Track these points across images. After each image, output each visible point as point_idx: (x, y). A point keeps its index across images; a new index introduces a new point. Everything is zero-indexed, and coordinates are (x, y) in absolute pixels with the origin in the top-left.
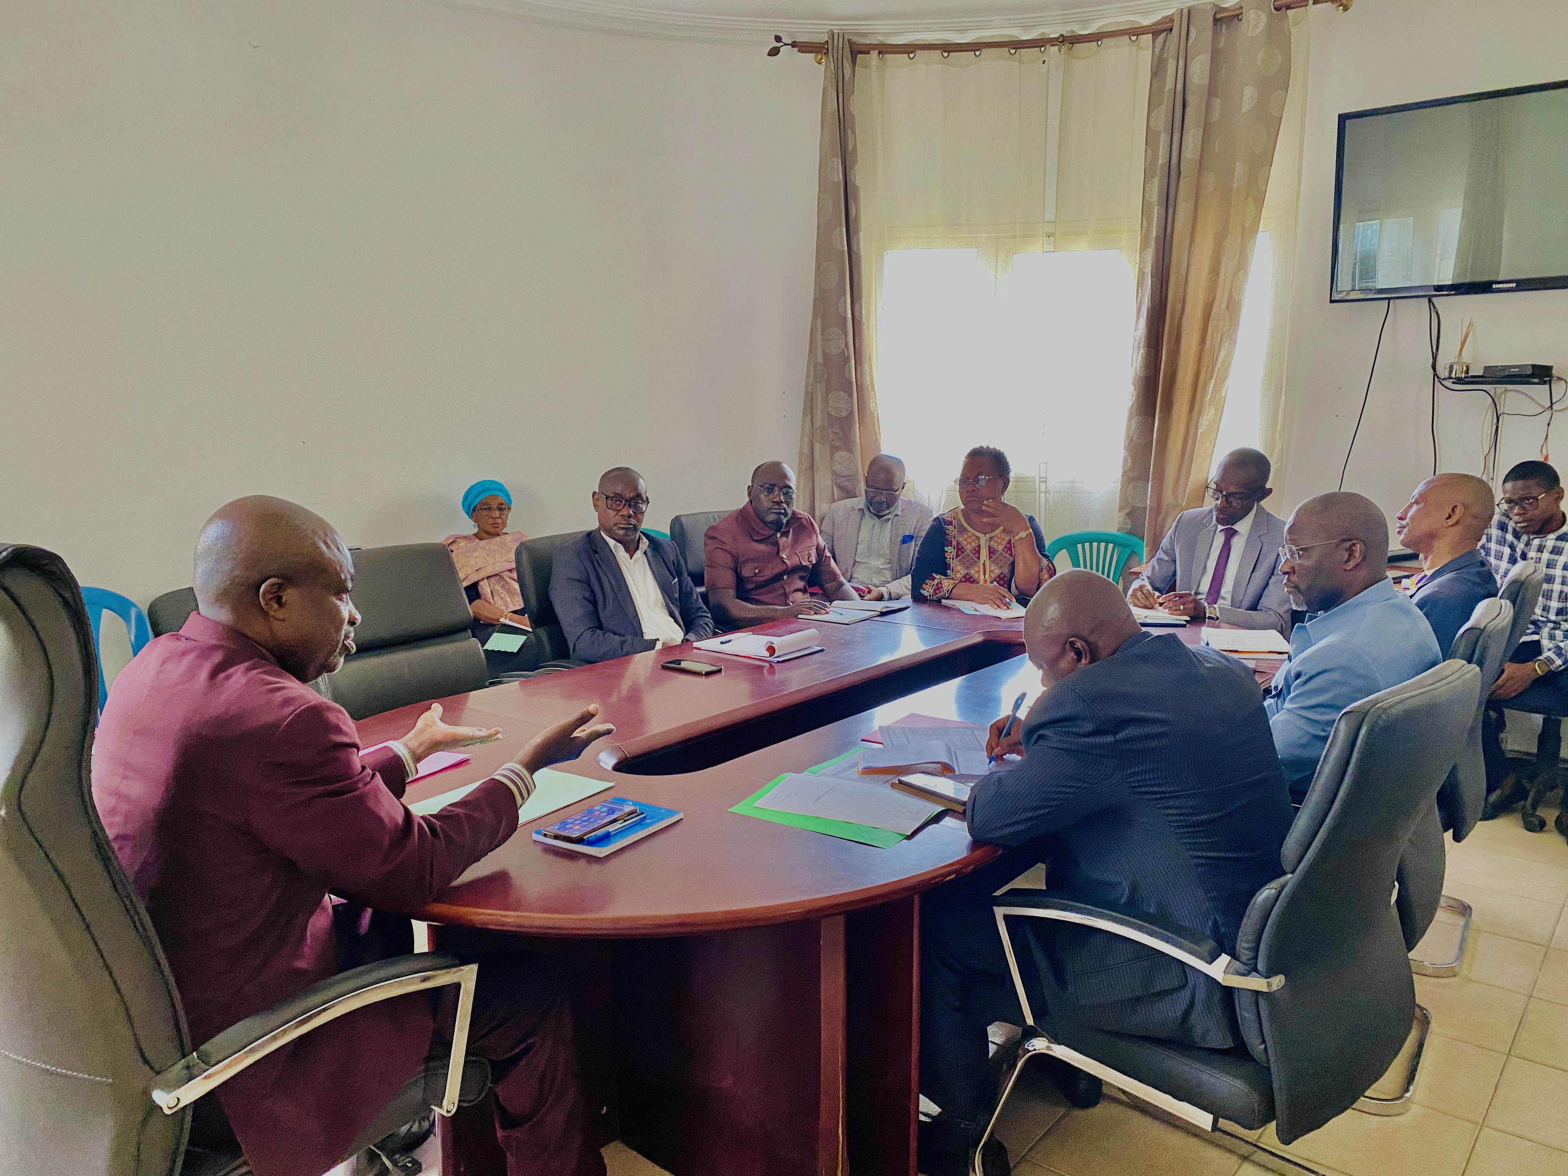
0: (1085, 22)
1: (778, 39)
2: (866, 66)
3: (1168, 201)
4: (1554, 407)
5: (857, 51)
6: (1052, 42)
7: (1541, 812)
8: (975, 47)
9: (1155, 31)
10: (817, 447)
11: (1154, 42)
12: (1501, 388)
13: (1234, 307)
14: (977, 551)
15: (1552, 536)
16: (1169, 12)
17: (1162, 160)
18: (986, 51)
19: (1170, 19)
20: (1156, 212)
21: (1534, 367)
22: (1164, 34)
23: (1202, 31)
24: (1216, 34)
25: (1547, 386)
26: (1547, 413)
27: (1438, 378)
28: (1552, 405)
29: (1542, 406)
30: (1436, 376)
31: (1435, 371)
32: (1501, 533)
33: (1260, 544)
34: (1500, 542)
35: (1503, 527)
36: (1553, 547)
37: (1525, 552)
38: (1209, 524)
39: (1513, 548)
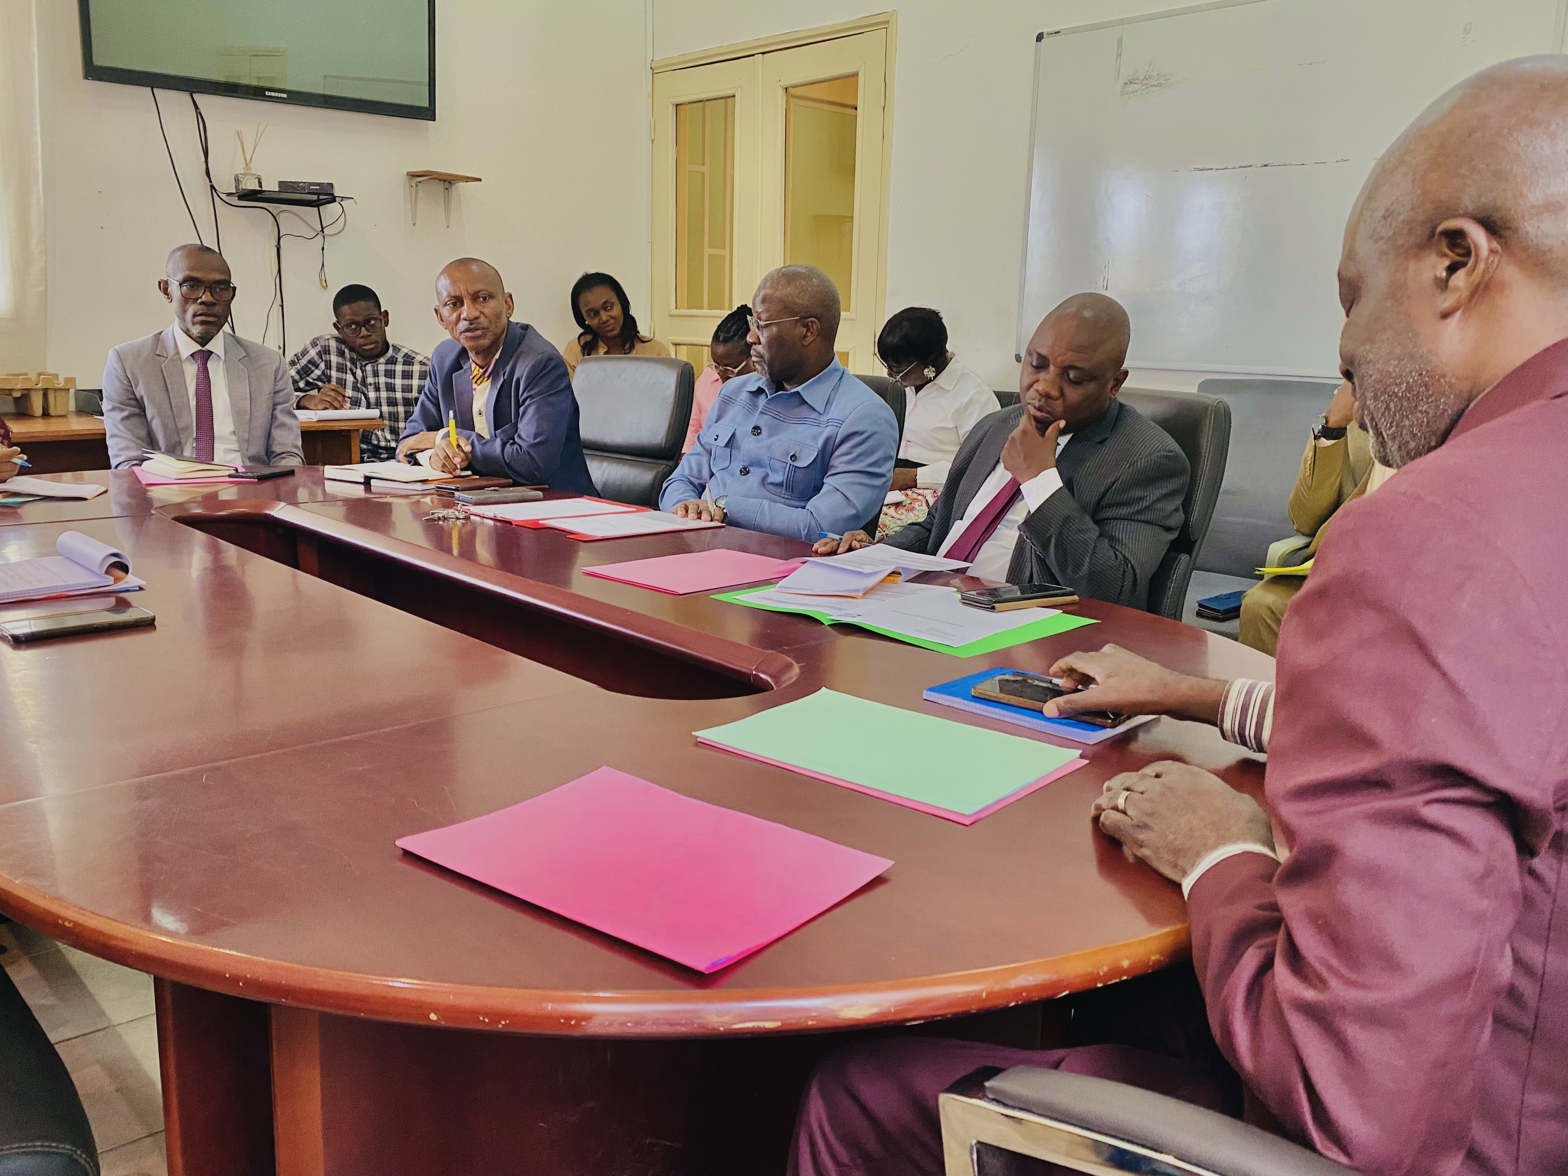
4: (327, 231)
15: (381, 361)
25: (317, 209)
26: (320, 237)
27: (215, 190)
28: (323, 229)
29: (314, 229)
30: (212, 187)
31: (211, 181)
32: (341, 360)
33: (246, 370)
34: (341, 369)
35: (341, 354)
36: (386, 371)
37: (364, 378)
38: (167, 354)
39: (354, 374)
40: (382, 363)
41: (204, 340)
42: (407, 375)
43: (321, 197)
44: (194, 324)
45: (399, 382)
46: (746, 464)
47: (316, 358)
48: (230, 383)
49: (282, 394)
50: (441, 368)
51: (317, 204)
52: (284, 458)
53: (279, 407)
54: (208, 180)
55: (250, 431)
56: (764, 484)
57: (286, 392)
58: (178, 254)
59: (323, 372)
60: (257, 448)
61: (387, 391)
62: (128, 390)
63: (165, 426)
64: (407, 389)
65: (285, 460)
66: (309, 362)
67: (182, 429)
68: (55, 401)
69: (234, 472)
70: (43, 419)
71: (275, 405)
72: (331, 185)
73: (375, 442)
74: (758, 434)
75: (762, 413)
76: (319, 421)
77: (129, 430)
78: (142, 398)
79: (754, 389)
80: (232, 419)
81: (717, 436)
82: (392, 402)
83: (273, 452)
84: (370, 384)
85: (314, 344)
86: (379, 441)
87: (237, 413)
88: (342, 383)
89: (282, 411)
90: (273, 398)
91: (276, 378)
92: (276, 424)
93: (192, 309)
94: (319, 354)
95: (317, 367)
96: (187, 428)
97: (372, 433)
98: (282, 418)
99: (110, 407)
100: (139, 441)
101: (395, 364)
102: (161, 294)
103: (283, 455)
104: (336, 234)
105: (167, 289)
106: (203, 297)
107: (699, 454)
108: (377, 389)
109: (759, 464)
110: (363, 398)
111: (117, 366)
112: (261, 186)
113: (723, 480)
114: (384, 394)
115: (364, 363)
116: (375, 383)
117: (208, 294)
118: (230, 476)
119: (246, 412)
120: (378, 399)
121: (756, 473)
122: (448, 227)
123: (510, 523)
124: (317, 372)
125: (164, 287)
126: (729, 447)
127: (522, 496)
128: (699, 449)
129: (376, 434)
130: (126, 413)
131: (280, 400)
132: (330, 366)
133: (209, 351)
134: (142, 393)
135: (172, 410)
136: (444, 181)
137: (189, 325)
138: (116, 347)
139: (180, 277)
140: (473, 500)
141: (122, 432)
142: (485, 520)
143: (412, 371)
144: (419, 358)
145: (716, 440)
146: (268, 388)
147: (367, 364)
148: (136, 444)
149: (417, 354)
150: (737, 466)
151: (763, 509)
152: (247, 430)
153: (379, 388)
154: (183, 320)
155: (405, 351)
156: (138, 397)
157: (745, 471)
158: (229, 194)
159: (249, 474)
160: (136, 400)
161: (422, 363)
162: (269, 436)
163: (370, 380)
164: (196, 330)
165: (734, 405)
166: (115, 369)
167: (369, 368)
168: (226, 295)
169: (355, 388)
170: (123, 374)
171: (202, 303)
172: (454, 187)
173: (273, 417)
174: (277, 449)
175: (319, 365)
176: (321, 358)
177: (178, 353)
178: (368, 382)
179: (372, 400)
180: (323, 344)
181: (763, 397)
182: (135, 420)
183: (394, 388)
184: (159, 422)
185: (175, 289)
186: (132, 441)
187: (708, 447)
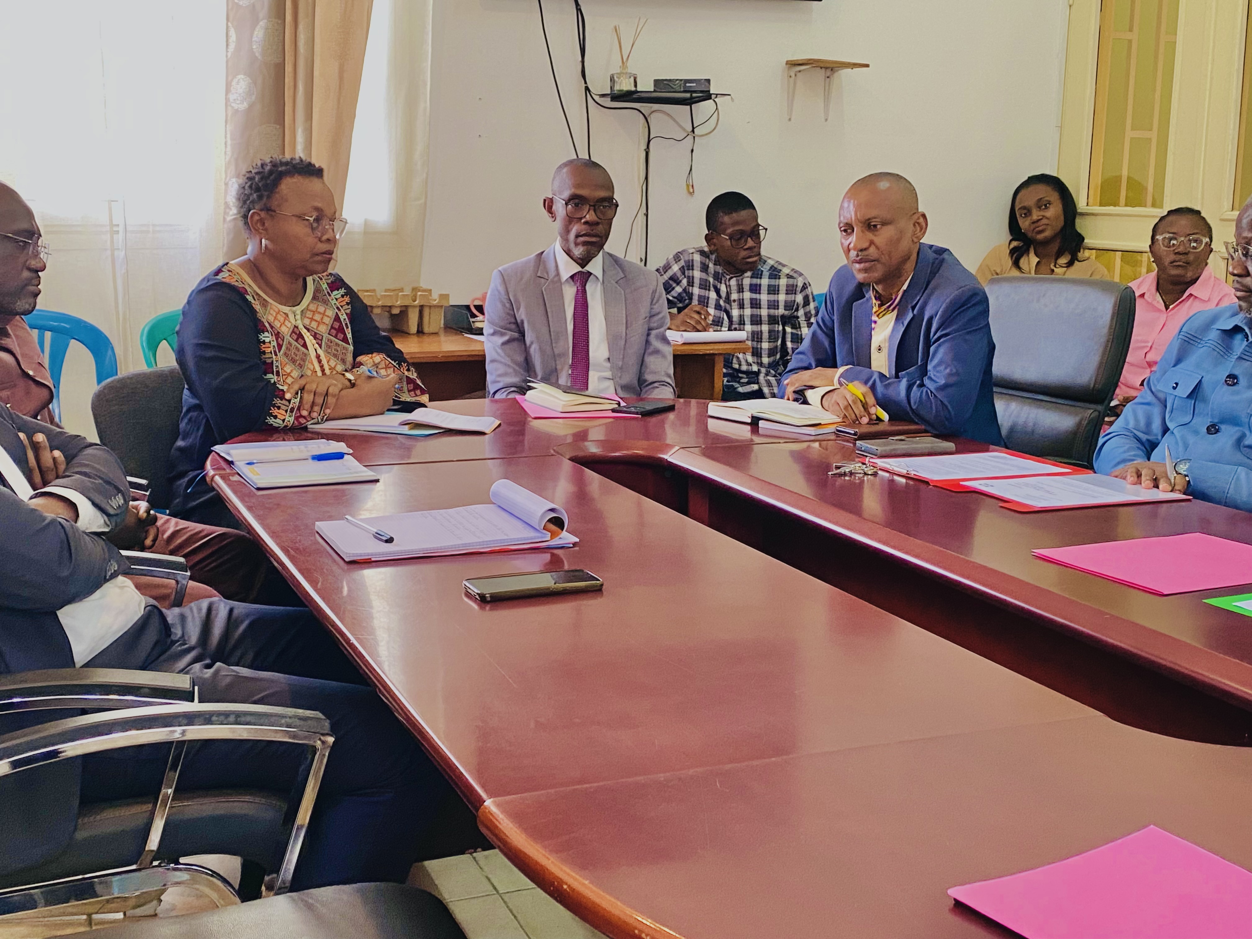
4: (696, 131)
25: (689, 107)
26: (690, 138)
27: (589, 91)
28: (693, 128)
29: (684, 130)
30: (587, 89)
31: (586, 83)
32: (704, 276)
33: (623, 292)
34: (704, 285)
35: (704, 268)
36: (751, 285)
37: (728, 294)
38: (547, 273)
39: (718, 291)
40: (748, 277)
41: (583, 261)
42: (773, 290)
43: (694, 95)
44: (576, 244)
45: (764, 297)
46: (1216, 421)
47: (679, 274)
48: (607, 304)
49: (656, 318)
50: (840, 296)
51: (689, 102)
52: (657, 387)
53: (654, 332)
54: (583, 82)
55: (623, 358)
56: (1239, 446)
57: (660, 316)
58: (565, 170)
59: (684, 290)
60: (629, 377)
61: (751, 308)
62: (508, 314)
63: (542, 350)
64: (773, 305)
65: (657, 390)
66: (671, 278)
67: (559, 355)
68: (430, 318)
69: (617, 406)
70: (418, 336)
71: (650, 329)
72: (708, 81)
73: (736, 366)
74: (1234, 384)
75: (1240, 358)
76: (684, 344)
77: (508, 356)
78: (522, 322)
79: (1229, 327)
80: (606, 345)
81: (1177, 384)
82: (756, 320)
83: (645, 381)
84: (734, 301)
85: (677, 258)
86: (740, 365)
87: (613, 340)
88: (704, 302)
89: (657, 337)
90: (649, 321)
91: (652, 302)
92: (651, 349)
93: (575, 229)
94: (682, 269)
95: (678, 283)
96: (563, 355)
97: (733, 356)
98: (656, 344)
99: (492, 331)
100: (517, 368)
101: (761, 278)
102: (545, 212)
103: (656, 385)
104: (706, 134)
105: (551, 207)
106: (587, 216)
107: (1148, 404)
108: (741, 306)
109: (1233, 421)
110: (725, 317)
111: (501, 289)
112: (636, 86)
113: (1183, 437)
114: (748, 312)
115: (728, 277)
116: (740, 299)
117: (592, 212)
118: (613, 411)
119: (621, 337)
120: (741, 317)
121: (1228, 434)
122: (826, 120)
123: (926, 482)
124: (679, 289)
125: (549, 205)
126: (1192, 398)
127: (932, 448)
128: (1150, 398)
129: (738, 358)
130: (506, 338)
131: (655, 325)
132: (693, 283)
133: (589, 272)
134: (523, 317)
135: (551, 335)
136: (826, 68)
137: (572, 246)
138: (500, 268)
139: (566, 194)
140: (879, 452)
141: (501, 356)
142: (896, 478)
143: (778, 285)
144: (786, 271)
145: (1174, 388)
146: (644, 311)
147: (732, 278)
148: (514, 370)
149: (784, 266)
150: (1202, 423)
151: (1238, 479)
152: (621, 357)
153: (743, 305)
154: (565, 240)
155: (771, 262)
156: (519, 321)
157: (1213, 429)
158: (603, 96)
159: (633, 409)
160: (516, 323)
161: (789, 276)
162: (642, 363)
163: (734, 296)
164: (578, 251)
165: (1200, 346)
166: (499, 292)
167: (733, 282)
168: (610, 212)
169: (718, 307)
170: (506, 297)
171: (586, 223)
172: (836, 75)
173: (647, 342)
174: (649, 378)
175: (681, 281)
176: (684, 273)
177: (558, 274)
178: (732, 299)
179: (735, 319)
180: (687, 259)
181: (1239, 337)
182: (515, 345)
183: (760, 304)
184: (538, 348)
185: (560, 207)
186: (509, 366)
187: (1161, 396)
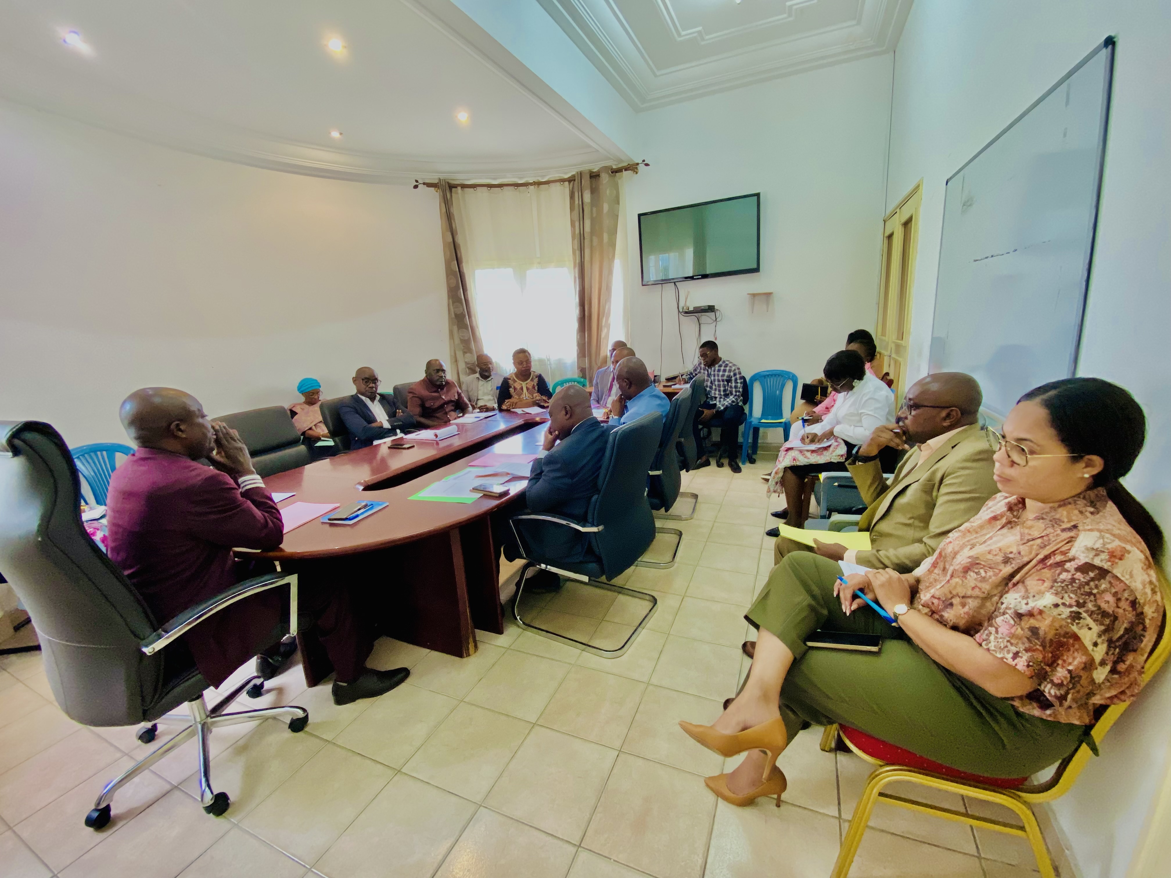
0: (543, 176)
1: (417, 181)
2: (457, 193)
3: (582, 249)
4: (717, 320)
5: (452, 187)
6: (531, 184)
7: (722, 461)
8: (500, 186)
9: (571, 180)
10: (457, 352)
11: (569, 185)
12: (700, 314)
13: (609, 289)
14: (522, 389)
15: (717, 366)
16: (574, 173)
17: (577, 231)
18: (505, 188)
19: (574, 176)
20: (578, 253)
21: (709, 306)
22: (572, 182)
23: (586, 181)
24: (591, 182)
26: (715, 323)
29: (713, 320)
30: (679, 311)
104: (720, 321)
122: (768, 312)
136: (766, 294)
